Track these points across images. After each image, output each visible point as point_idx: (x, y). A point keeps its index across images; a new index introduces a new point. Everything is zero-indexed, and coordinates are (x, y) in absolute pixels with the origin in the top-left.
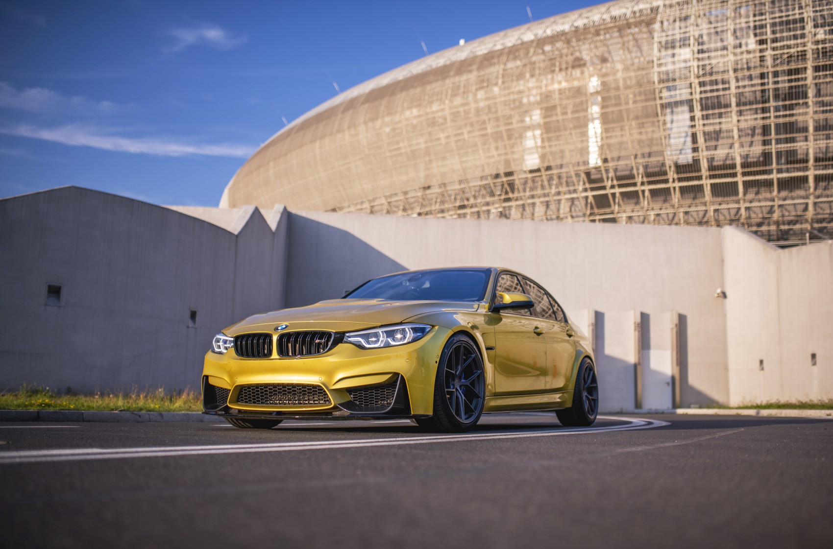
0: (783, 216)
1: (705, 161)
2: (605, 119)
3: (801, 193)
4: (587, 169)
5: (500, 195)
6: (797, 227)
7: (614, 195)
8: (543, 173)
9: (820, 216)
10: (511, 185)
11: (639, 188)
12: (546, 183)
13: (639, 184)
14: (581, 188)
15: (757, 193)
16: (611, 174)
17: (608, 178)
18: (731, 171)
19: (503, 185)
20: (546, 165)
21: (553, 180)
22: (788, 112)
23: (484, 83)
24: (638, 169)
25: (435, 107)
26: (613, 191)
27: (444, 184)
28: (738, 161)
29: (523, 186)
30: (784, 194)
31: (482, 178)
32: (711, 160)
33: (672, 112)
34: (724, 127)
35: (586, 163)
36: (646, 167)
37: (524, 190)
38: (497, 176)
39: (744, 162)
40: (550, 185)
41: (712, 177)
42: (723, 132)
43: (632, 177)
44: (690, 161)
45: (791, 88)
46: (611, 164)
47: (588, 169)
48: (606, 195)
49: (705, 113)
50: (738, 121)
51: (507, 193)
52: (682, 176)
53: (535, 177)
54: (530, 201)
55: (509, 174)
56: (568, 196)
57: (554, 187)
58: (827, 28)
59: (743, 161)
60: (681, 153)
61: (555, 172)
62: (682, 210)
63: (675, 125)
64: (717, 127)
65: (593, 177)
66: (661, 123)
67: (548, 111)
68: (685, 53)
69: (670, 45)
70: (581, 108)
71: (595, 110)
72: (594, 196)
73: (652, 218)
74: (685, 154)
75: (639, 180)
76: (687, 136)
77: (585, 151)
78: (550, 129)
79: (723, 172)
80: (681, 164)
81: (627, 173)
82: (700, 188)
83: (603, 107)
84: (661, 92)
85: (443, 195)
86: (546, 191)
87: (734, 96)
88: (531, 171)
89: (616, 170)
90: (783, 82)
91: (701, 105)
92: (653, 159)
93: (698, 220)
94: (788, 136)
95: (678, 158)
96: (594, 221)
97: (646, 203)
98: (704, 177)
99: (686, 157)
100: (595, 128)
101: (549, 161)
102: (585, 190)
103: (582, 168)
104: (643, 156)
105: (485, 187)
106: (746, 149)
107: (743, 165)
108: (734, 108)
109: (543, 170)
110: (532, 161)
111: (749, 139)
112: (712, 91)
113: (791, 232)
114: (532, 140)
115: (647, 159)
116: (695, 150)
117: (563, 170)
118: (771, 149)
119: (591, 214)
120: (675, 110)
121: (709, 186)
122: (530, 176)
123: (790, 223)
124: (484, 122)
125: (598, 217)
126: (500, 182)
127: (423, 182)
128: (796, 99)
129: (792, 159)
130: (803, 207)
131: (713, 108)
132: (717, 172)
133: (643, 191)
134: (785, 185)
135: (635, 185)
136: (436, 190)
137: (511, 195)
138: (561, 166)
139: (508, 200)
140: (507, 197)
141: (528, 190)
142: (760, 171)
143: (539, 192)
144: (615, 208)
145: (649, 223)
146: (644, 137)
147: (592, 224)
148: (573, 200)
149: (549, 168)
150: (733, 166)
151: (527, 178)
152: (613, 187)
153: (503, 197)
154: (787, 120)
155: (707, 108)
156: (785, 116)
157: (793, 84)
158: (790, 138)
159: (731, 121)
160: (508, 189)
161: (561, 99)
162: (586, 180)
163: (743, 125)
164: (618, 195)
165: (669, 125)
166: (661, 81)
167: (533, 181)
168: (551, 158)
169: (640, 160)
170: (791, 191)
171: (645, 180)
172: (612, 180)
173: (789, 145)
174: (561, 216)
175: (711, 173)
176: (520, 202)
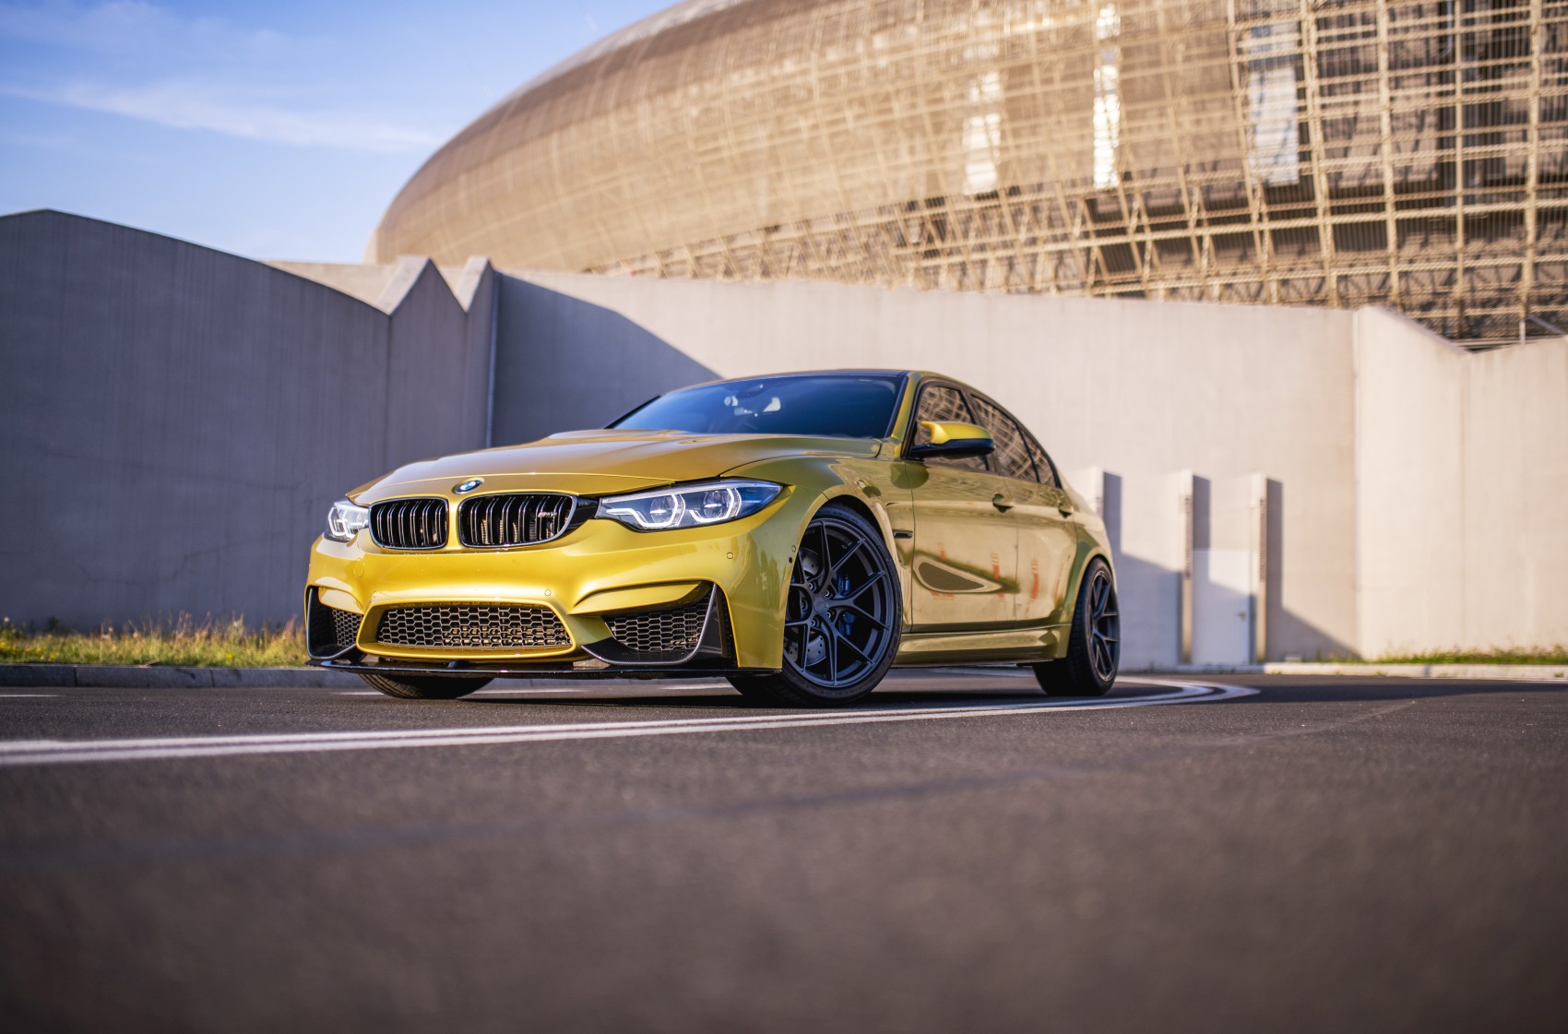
0: (1473, 290)
1: (1324, 179)
2: (1127, 92)
3: (1511, 243)
4: (1089, 193)
5: (917, 244)
6: (1500, 311)
7: (1141, 245)
8: (1003, 200)
9: (1545, 292)
10: (940, 224)
11: (1192, 232)
12: (1008, 220)
13: (1192, 224)
14: (1077, 230)
15: (1425, 244)
16: (1138, 204)
17: (1130, 212)
18: (1374, 200)
19: (922, 225)
20: (1008, 184)
21: (1022, 214)
22: (1490, 83)
23: (888, 19)
24: (1190, 194)
25: (789, 66)
26: (1140, 237)
27: (807, 223)
28: (1389, 180)
29: (962, 226)
30: (1476, 245)
31: (881, 210)
32: (1335, 177)
33: (1262, 80)
34: (1364, 111)
35: (1088, 181)
36: (1207, 190)
37: (966, 235)
38: (912, 206)
39: (1401, 184)
40: (1016, 224)
41: (1335, 211)
42: (1362, 122)
43: (1179, 209)
44: (1295, 179)
45: (1497, 33)
46: (1137, 184)
47: (1094, 193)
48: (1127, 246)
49: (1325, 82)
50: (1392, 99)
51: (930, 240)
52: (1278, 208)
53: (986, 208)
54: (977, 256)
55: (936, 202)
56: (1052, 247)
57: (1023, 229)
59: (1398, 179)
60: (1276, 163)
61: (1026, 198)
62: (1275, 276)
63: (1266, 106)
64: (1350, 112)
65: (1102, 209)
66: (1239, 102)
67: (1016, 74)
70: (1081, 69)
71: (1108, 74)
72: (1103, 249)
73: (1216, 291)
74: (1285, 164)
75: (1192, 215)
76: (1288, 129)
77: (1086, 157)
78: (1016, 111)
79: (1357, 201)
80: (1275, 185)
81: (1169, 201)
82: (1311, 235)
83: (1124, 69)
84: (1239, 39)
85: (805, 244)
86: (1008, 238)
87: (1384, 49)
88: (980, 198)
89: (1147, 196)
90: (1484, 20)
91: (1319, 66)
92: (1222, 175)
93: (1306, 297)
94: (1489, 130)
95: (1271, 173)
96: (1102, 296)
97: (1205, 261)
98: (1320, 212)
99: (1286, 172)
100: (1107, 112)
101: (1015, 177)
102: (1086, 235)
103: (1081, 191)
104: (1202, 167)
105: (888, 228)
106: (1406, 155)
107: (1399, 189)
108: (1384, 73)
109: (1002, 194)
110: (982, 177)
111: (1411, 135)
112: (1342, 38)
113: (1488, 322)
114: (982, 134)
115: (1209, 175)
116: (1304, 156)
117: (1044, 195)
118: (1454, 155)
119: (1097, 283)
120: (1268, 75)
121: (1329, 229)
122: (977, 206)
123: (1485, 303)
124: (887, 98)
125: (1109, 290)
126: (917, 218)
127: (765, 218)
128: (1507, 56)
129: (1494, 176)
130: (1512, 272)
131: (1343, 73)
132: (1346, 202)
133: (1200, 239)
134: (1481, 228)
135: (1183, 225)
136: (790, 234)
137: (938, 244)
138: (1040, 187)
139: (932, 254)
140: (931, 247)
141: (972, 234)
142: (1431, 200)
143: (994, 238)
144: (1143, 272)
145: (1210, 299)
146: (1204, 129)
147: (1099, 303)
148: (1060, 255)
149: (1014, 191)
150: (1379, 190)
151: (971, 211)
152: (1140, 229)
153: (923, 248)
154: (1488, 97)
155: (1331, 73)
156: (1483, 90)
157: (1503, 25)
158: (1493, 134)
159: (1378, 100)
160: (934, 232)
161: (1040, 51)
162: (1087, 213)
163: (1400, 107)
164: (1149, 246)
165: (1254, 107)
166: (1240, 17)
167: (984, 217)
168: (1018, 171)
169: (1196, 177)
170: (1490, 241)
171: (1204, 215)
172: (1139, 216)
173: (1489, 148)
174: (1038, 286)
175: (1335, 203)
176: (956, 259)
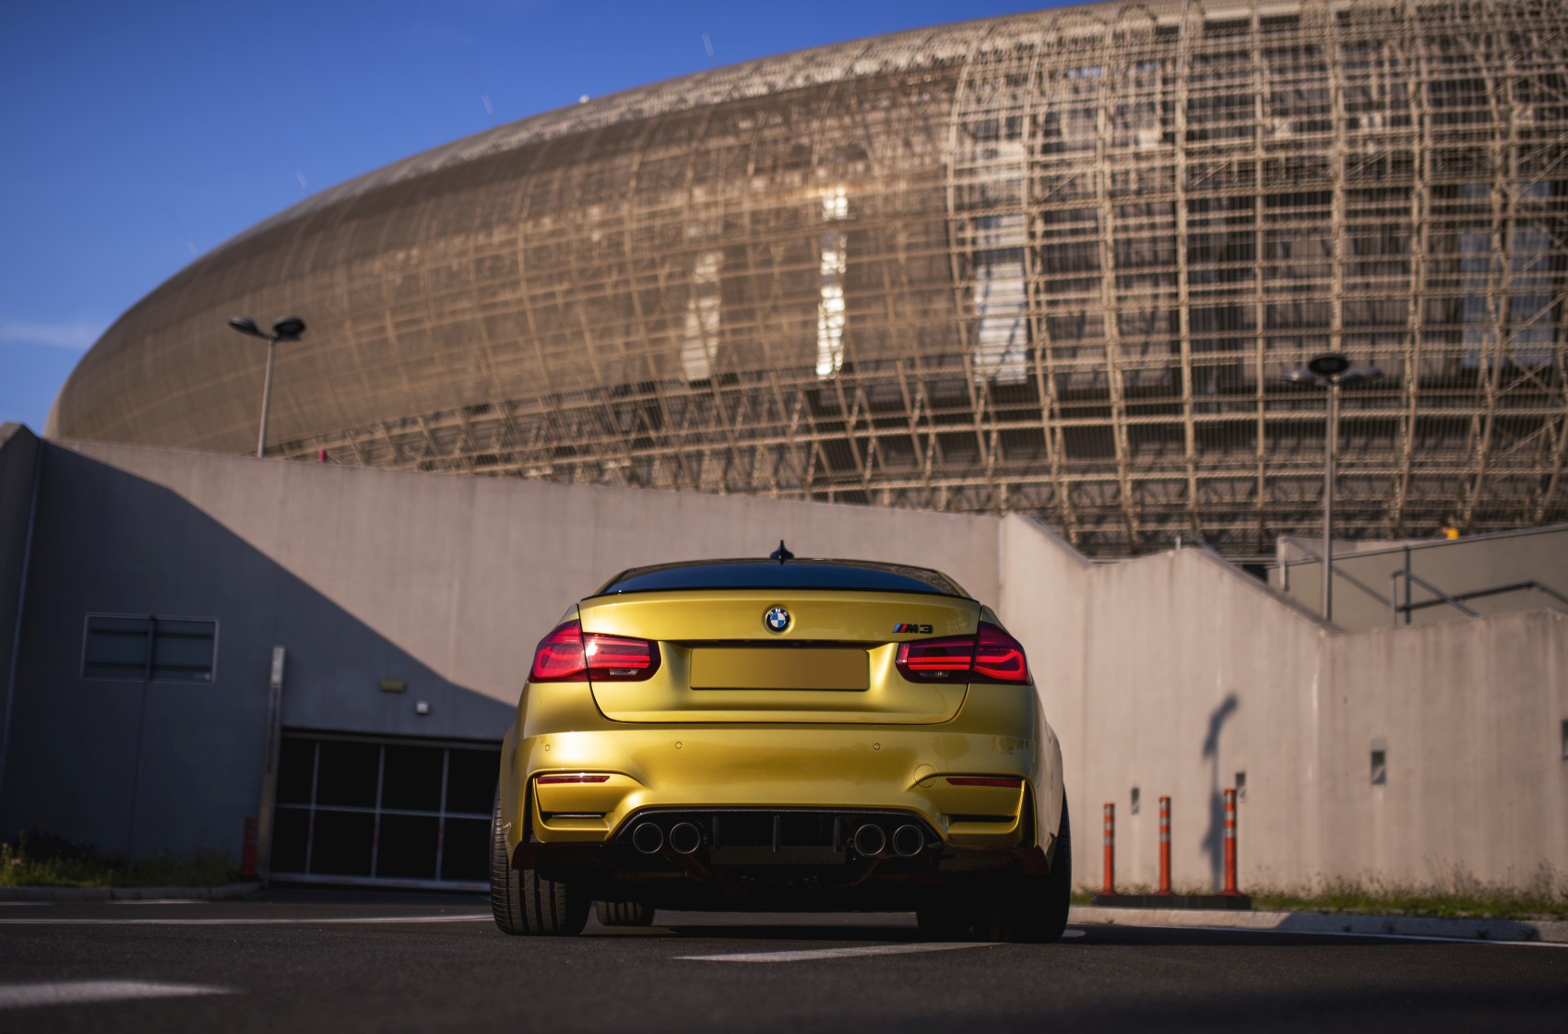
0: (1208, 503)
2: (850, 281)
3: (1244, 457)
4: (811, 384)
5: (627, 432)
6: (1237, 526)
7: (863, 442)
8: (716, 389)
9: (1281, 509)
10: (655, 413)
11: (914, 431)
14: (795, 422)
15: (1160, 453)
18: (1100, 404)
19: (634, 412)
20: (724, 370)
23: (601, 190)
24: (913, 392)
25: (498, 236)
30: (1210, 458)
31: (593, 394)
33: (989, 274)
34: (1091, 310)
35: (812, 369)
36: (931, 385)
38: (624, 390)
39: (1132, 387)
43: (900, 406)
44: (1022, 378)
45: (1233, 235)
46: (859, 376)
47: (815, 384)
48: (846, 441)
50: (1120, 299)
51: (642, 427)
52: (1003, 408)
53: (703, 395)
55: (648, 387)
56: (771, 441)
58: (1292, 119)
59: (1129, 384)
60: (1003, 362)
61: (745, 386)
62: (1004, 481)
63: (991, 300)
64: (1076, 310)
65: (824, 403)
66: (959, 295)
67: (735, 256)
68: (1013, 151)
69: (986, 133)
70: (805, 255)
71: (832, 262)
72: (824, 443)
73: (943, 497)
74: (1012, 363)
76: (1016, 325)
77: (809, 347)
78: (734, 293)
79: (1082, 404)
80: (1001, 384)
82: (1036, 437)
83: (850, 253)
84: (962, 228)
88: (695, 384)
89: (870, 390)
90: (1218, 222)
92: (948, 370)
93: (1037, 504)
94: (1226, 335)
95: (998, 372)
96: (822, 497)
99: (1016, 369)
100: (833, 300)
101: (730, 363)
102: (807, 429)
103: (801, 381)
104: (927, 360)
105: (599, 414)
106: (1135, 358)
107: (1129, 392)
109: (715, 383)
110: (697, 363)
113: (1224, 539)
114: (706, 316)
115: (934, 370)
116: (1030, 355)
117: (764, 384)
119: (816, 482)
120: (996, 270)
122: (690, 392)
123: (1222, 517)
124: (598, 273)
125: (832, 489)
126: (630, 403)
128: (1242, 259)
130: (1248, 486)
131: (1077, 268)
134: (1210, 437)
136: (498, 414)
137: (652, 434)
138: (760, 375)
139: (645, 443)
140: (643, 435)
143: (712, 429)
145: (935, 508)
147: (820, 505)
148: (781, 449)
149: (730, 378)
150: (1105, 394)
151: (685, 397)
152: (861, 425)
153: (633, 436)
156: (1220, 293)
157: (1237, 228)
159: (1101, 298)
160: (646, 419)
161: (755, 233)
162: (808, 408)
163: (1130, 308)
165: (978, 299)
166: (960, 208)
167: (700, 408)
168: (735, 358)
169: (920, 371)
170: (1226, 452)
171: (929, 413)
174: (755, 483)
